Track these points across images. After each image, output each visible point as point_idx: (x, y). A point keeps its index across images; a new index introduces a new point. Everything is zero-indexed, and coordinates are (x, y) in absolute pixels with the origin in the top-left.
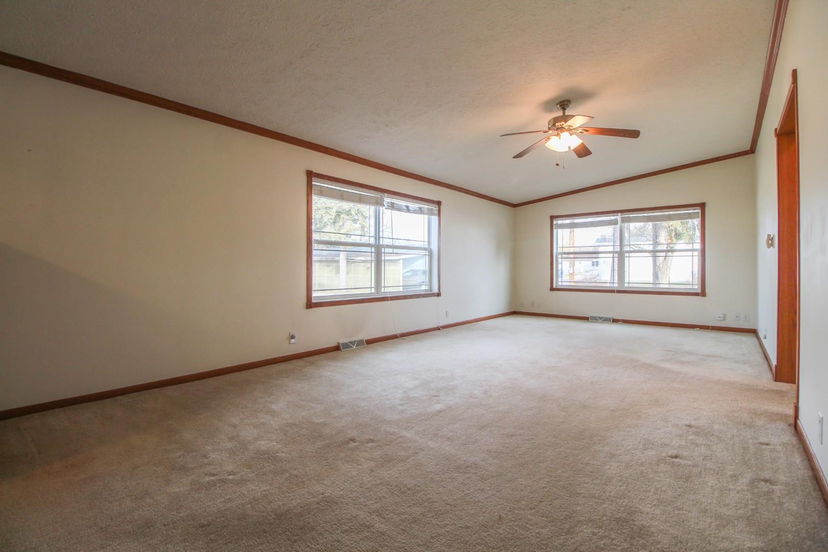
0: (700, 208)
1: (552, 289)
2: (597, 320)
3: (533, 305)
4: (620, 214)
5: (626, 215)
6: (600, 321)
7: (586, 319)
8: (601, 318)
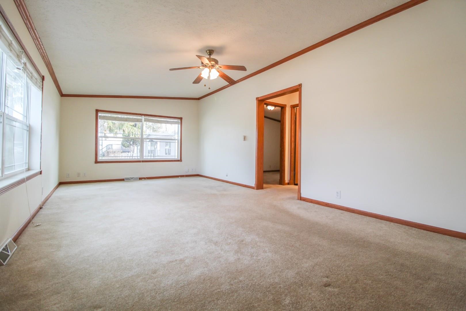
0: (180, 120)
1: (96, 162)
2: (130, 180)
3: (79, 175)
4: (143, 116)
5: (147, 118)
6: (132, 180)
7: (123, 180)
8: (132, 178)
